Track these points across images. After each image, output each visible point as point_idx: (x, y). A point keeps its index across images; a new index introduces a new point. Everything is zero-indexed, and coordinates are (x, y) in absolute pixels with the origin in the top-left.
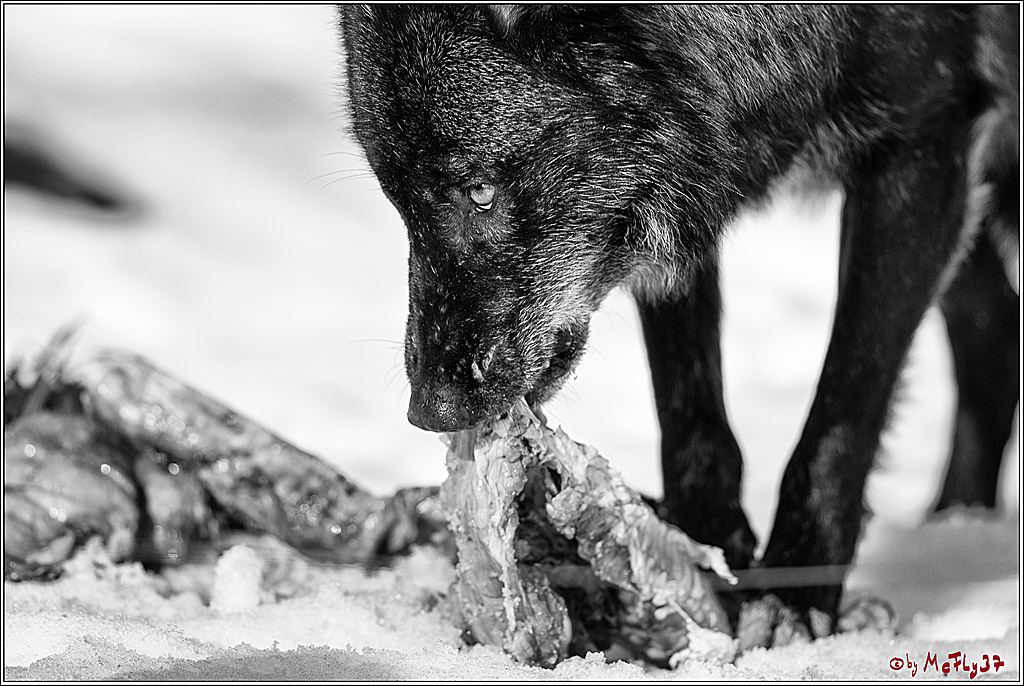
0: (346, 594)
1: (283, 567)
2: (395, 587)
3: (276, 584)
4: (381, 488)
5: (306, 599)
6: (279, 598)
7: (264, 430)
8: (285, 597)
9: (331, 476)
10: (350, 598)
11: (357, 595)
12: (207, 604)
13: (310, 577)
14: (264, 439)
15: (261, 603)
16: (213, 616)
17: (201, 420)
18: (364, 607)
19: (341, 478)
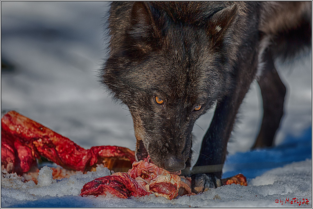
0: (78, 179)
1: (59, 172)
2: (92, 177)
3: (57, 177)
4: (87, 148)
5: (66, 181)
6: (58, 181)
7: (52, 131)
8: (59, 181)
9: (72, 144)
10: (79, 180)
11: (81, 179)
12: (37, 184)
13: (67, 175)
14: (52, 134)
15: (52, 183)
16: (38, 187)
17: (33, 129)
18: (83, 183)
19: (75, 144)
